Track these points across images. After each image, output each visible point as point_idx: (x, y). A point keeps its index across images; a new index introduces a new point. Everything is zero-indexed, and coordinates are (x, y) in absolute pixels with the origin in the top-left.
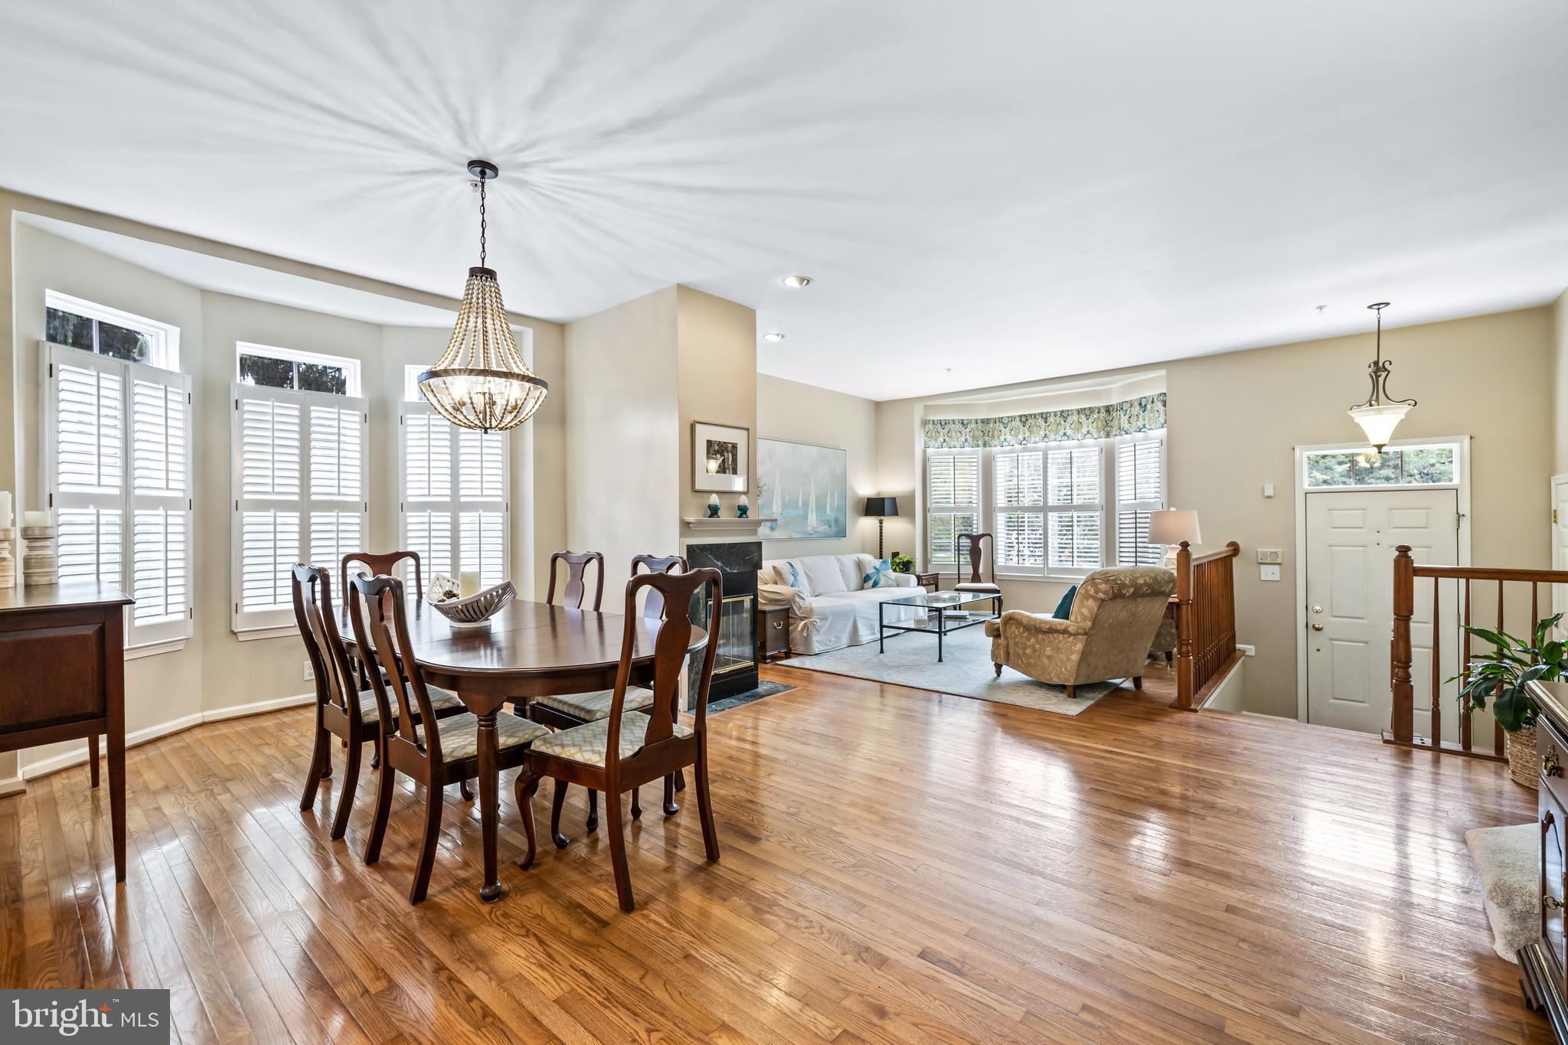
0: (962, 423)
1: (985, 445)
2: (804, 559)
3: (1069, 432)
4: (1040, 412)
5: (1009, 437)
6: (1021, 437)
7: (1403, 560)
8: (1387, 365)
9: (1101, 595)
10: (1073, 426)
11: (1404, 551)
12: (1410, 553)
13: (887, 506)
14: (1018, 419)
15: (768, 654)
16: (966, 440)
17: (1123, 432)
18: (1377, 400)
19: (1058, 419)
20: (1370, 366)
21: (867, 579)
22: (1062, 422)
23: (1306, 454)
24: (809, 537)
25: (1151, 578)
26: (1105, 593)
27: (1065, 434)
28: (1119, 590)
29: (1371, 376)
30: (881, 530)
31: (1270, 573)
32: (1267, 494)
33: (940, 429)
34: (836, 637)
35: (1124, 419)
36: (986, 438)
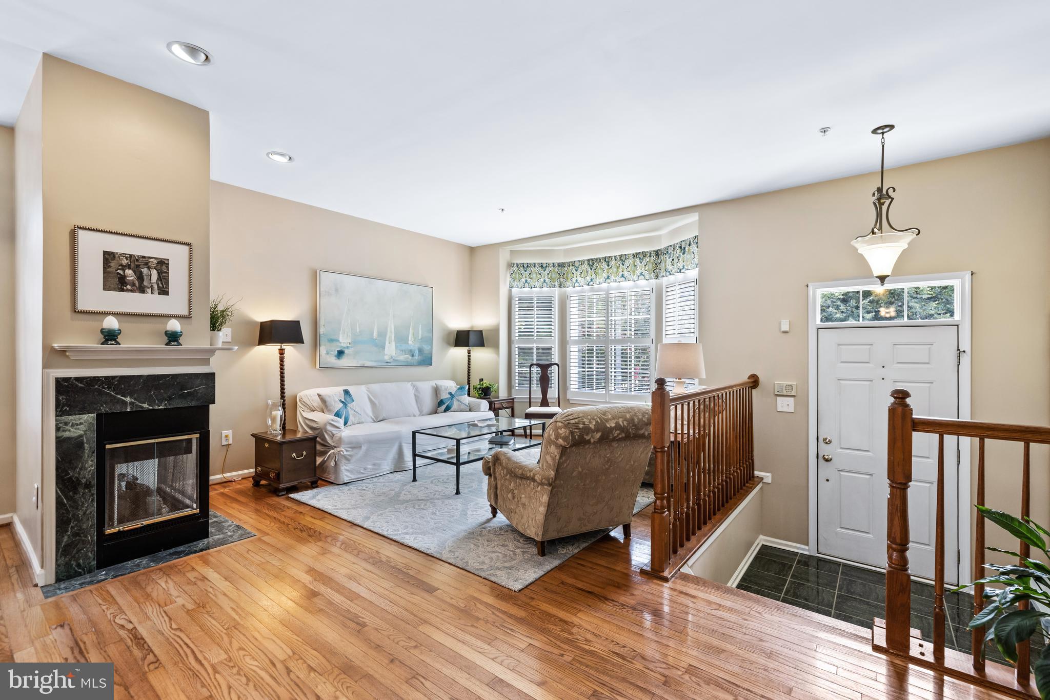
0: (542, 266)
1: (560, 286)
2: (369, 385)
3: (626, 273)
4: (604, 256)
5: (579, 279)
6: (588, 278)
7: (900, 409)
8: (891, 192)
9: (561, 441)
10: (629, 268)
11: (901, 396)
12: (908, 401)
13: (472, 338)
14: (586, 262)
15: (282, 486)
16: (544, 281)
17: (668, 274)
18: (881, 229)
19: (618, 262)
20: (874, 195)
21: (441, 403)
22: (621, 265)
23: (820, 292)
24: (387, 365)
25: (625, 420)
26: (565, 439)
27: (623, 276)
28: (581, 436)
29: (875, 204)
30: (469, 359)
31: (785, 405)
32: (783, 329)
33: (523, 271)
34: (374, 465)
35: (669, 261)
36: (562, 280)
